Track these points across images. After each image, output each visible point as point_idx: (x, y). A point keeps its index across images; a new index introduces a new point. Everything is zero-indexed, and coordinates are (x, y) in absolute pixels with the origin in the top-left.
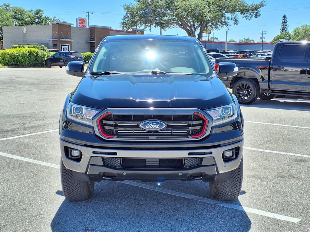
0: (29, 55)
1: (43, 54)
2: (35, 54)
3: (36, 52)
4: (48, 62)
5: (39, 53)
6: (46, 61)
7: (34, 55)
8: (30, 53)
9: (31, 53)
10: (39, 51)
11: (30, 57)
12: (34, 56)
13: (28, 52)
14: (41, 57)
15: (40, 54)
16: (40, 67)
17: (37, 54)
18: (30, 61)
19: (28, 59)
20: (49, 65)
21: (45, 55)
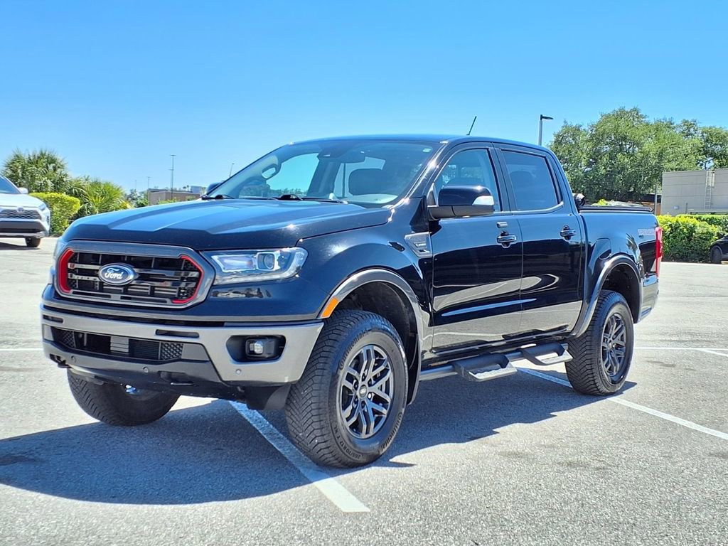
0: (671, 233)
1: (705, 231)
2: (685, 230)
3: (691, 227)
4: (716, 251)
5: (698, 228)
6: (711, 247)
7: (684, 233)
8: (674, 228)
9: (676, 228)
10: (698, 223)
11: (674, 237)
12: (683, 235)
13: (670, 226)
14: (701, 238)
15: (699, 230)
16: (697, 262)
17: (692, 230)
18: (673, 246)
19: (669, 242)
20: (716, 257)
21: (713, 235)
